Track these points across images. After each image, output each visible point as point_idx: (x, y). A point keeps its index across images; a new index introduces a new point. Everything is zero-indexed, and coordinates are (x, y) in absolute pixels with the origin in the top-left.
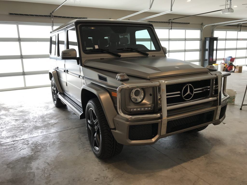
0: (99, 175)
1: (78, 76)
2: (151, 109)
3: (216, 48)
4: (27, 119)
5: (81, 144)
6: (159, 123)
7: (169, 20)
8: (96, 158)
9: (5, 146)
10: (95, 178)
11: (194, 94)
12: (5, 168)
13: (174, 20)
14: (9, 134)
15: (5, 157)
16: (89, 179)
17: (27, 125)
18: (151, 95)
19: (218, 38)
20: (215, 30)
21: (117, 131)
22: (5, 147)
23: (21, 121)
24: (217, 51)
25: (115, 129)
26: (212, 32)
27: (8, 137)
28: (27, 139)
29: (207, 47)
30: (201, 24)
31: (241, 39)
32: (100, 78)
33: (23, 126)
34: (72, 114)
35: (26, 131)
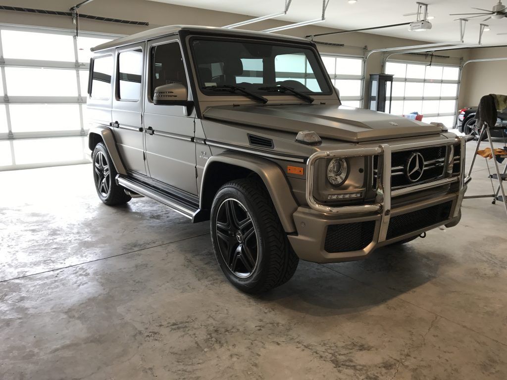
0: (261, 320)
1: (190, 140)
2: (361, 196)
3: (390, 96)
4: (57, 228)
5: (197, 270)
6: (377, 220)
7: (307, 37)
8: (240, 294)
9: (40, 279)
10: (256, 327)
11: (425, 171)
12: (64, 318)
13: (316, 37)
14: (34, 258)
15: (52, 300)
16: (244, 328)
17: (64, 240)
18: (361, 171)
19: (393, 77)
20: (388, 61)
21: (300, 237)
22: (41, 282)
23: (46, 233)
24: (392, 102)
25: (295, 233)
26: (382, 64)
27: (36, 264)
28: (81, 266)
29: (374, 93)
30: (364, 49)
31: (432, 81)
32: (253, 140)
33: (56, 243)
34: (148, 218)
35: (69, 251)
